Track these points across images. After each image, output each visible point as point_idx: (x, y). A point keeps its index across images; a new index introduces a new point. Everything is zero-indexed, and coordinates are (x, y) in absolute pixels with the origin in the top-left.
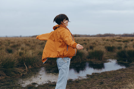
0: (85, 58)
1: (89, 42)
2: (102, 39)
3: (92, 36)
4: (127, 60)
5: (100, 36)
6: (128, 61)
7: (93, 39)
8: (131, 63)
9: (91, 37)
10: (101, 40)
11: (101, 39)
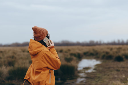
0: (4, 80)
1: (3, 55)
2: (22, 50)
3: (5, 46)
4: (59, 79)
5: (17, 45)
6: (61, 80)
7: (9, 51)
8: (66, 83)
9: (5, 48)
10: (20, 52)
11: (20, 50)
